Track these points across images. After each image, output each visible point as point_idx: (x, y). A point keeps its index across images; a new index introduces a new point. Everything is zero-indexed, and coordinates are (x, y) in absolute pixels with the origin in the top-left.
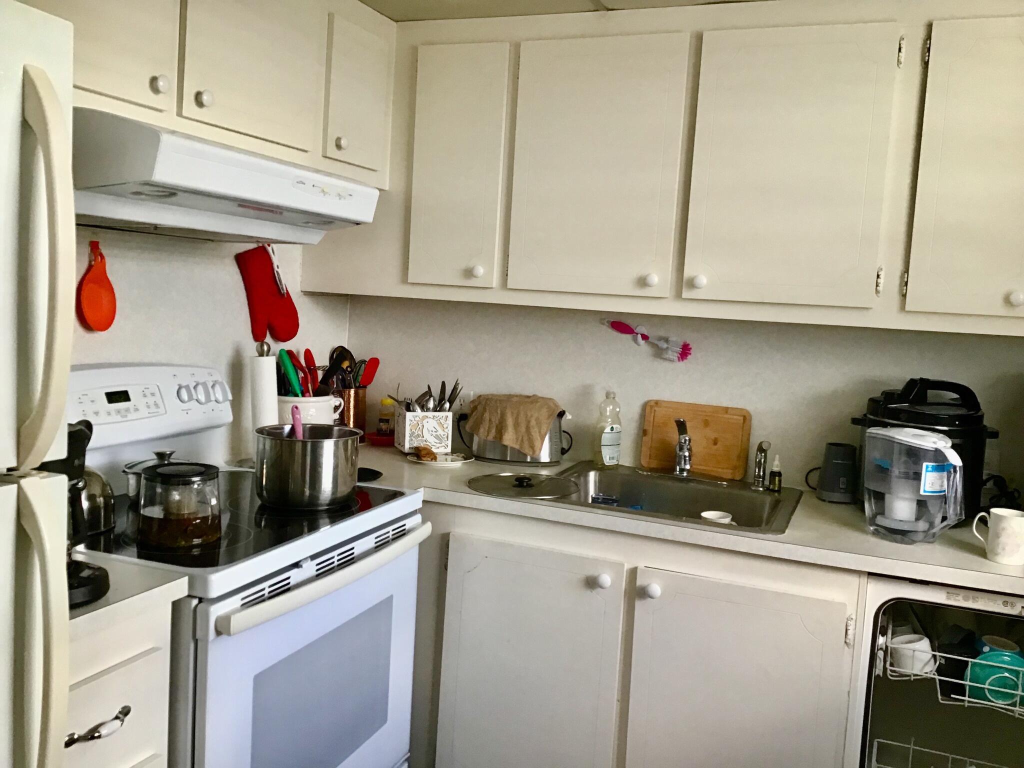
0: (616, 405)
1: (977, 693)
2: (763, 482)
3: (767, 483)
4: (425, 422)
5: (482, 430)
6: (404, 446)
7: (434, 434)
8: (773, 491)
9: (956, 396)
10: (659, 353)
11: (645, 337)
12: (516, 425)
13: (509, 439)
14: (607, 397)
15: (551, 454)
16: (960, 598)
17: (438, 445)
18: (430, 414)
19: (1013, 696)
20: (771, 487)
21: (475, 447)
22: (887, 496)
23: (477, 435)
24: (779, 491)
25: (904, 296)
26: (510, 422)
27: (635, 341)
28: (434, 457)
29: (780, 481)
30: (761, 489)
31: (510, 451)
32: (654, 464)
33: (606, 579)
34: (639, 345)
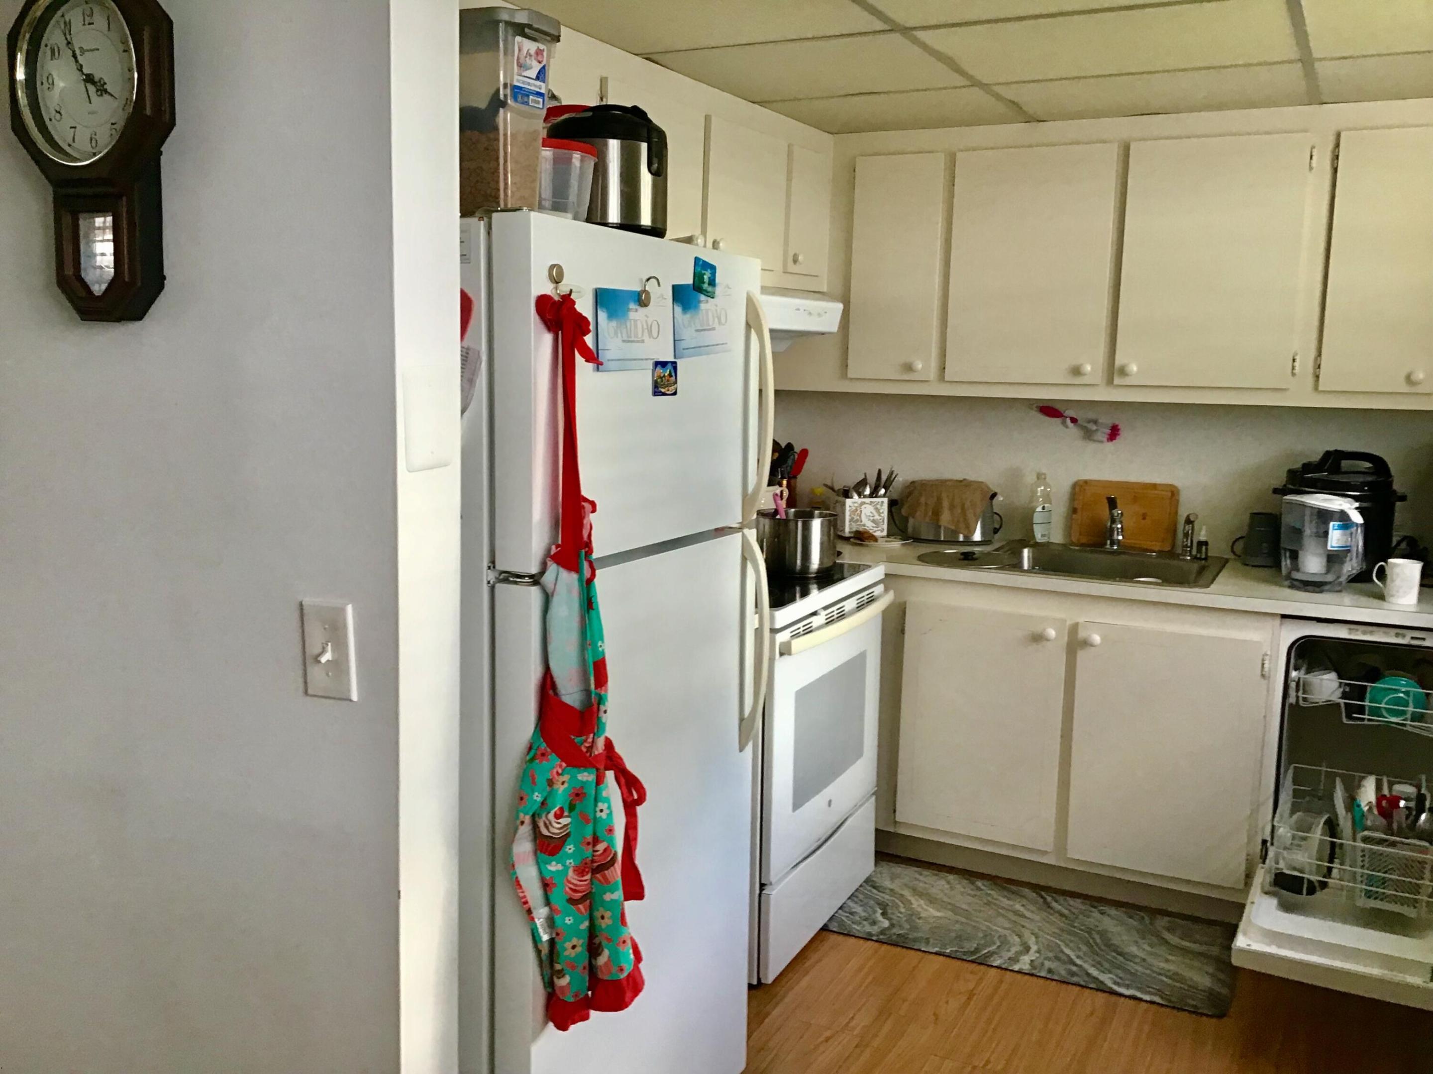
0: (1047, 485)
1: (1376, 712)
2: (1190, 551)
3: (1194, 552)
4: (863, 507)
5: (918, 513)
6: (843, 530)
7: (872, 518)
8: (1200, 559)
9: (1368, 465)
10: (1088, 435)
11: (1073, 420)
12: (952, 507)
13: (946, 518)
14: (1038, 478)
15: (983, 534)
16: (1359, 633)
17: (875, 529)
18: (868, 500)
19: (1403, 713)
20: (1198, 556)
21: (910, 530)
22: (1300, 553)
23: (913, 517)
24: (1206, 559)
25: (1317, 377)
26: (946, 504)
27: (1064, 423)
28: (875, 539)
29: (1207, 549)
30: (1189, 558)
31: (944, 531)
32: (1084, 540)
33: (1052, 633)
34: (1067, 427)
